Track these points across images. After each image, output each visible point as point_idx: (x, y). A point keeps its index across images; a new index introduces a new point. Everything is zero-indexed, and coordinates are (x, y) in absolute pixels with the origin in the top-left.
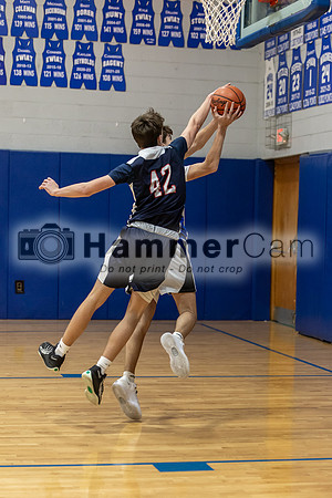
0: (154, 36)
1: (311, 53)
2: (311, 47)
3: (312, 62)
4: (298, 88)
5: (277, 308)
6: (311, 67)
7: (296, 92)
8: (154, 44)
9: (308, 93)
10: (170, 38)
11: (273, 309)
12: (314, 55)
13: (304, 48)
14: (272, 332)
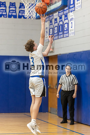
0: (6, 15)
1: (61, 20)
2: (61, 18)
3: (61, 23)
4: (56, 32)
5: (51, 108)
6: (61, 25)
7: (56, 33)
8: (7, 17)
9: (60, 33)
10: (12, 15)
11: (49, 108)
12: (62, 21)
13: (58, 18)
14: (49, 117)
